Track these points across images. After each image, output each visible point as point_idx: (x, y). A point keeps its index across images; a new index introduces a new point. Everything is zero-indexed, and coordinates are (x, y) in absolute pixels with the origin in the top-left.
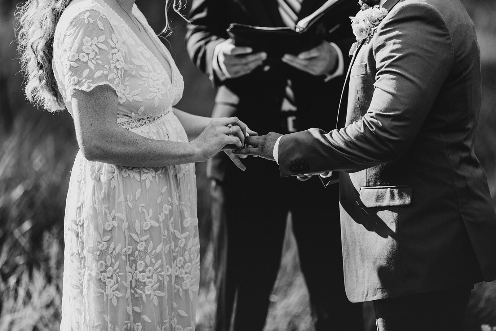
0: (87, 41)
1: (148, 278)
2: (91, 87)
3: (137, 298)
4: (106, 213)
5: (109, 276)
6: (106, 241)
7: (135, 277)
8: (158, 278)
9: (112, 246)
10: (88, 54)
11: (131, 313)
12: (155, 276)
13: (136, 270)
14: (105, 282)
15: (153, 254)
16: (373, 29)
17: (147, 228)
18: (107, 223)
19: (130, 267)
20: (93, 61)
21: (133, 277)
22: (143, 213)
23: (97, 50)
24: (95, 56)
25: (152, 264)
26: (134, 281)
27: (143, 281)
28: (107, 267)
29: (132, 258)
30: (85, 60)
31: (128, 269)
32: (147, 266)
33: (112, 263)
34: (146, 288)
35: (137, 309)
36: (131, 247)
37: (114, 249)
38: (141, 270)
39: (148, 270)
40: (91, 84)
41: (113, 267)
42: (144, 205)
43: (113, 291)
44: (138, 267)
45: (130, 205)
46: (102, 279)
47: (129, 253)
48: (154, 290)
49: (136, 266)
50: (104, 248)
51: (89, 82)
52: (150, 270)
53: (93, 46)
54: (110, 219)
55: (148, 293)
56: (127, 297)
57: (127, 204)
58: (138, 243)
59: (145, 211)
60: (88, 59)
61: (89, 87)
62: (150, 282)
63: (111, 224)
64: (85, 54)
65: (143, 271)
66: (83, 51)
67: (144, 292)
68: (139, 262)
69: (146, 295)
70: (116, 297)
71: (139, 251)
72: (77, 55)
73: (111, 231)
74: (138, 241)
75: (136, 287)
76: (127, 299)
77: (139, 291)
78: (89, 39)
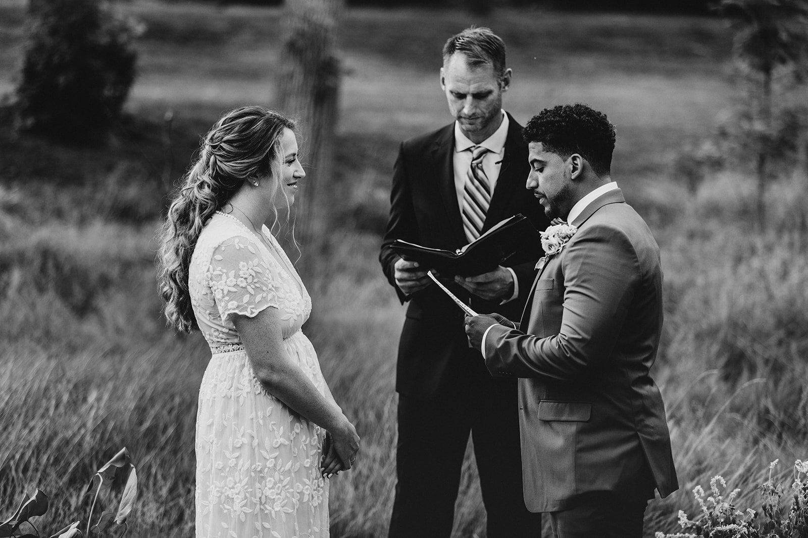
0: (243, 266)
1: (277, 494)
2: (254, 313)
3: (267, 514)
4: (235, 431)
5: (237, 492)
6: (236, 458)
7: (264, 494)
8: (286, 495)
9: (241, 462)
10: (246, 279)
11: (260, 528)
12: (283, 493)
13: (266, 486)
14: (233, 498)
15: (281, 471)
16: (562, 246)
17: (277, 446)
18: (236, 440)
19: (259, 483)
20: (252, 285)
21: (262, 494)
22: (273, 430)
23: (254, 274)
24: (253, 279)
25: (281, 481)
26: (263, 497)
27: (273, 498)
28: (235, 483)
29: (262, 475)
30: (244, 284)
31: (258, 485)
32: (275, 484)
33: (240, 479)
34: (275, 504)
35: (267, 525)
36: (260, 464)
37: (243, 466)
38: (271, 486)
39: (277, 486)
40: (253, 310)
41: (241, 484)
42: (274, 422)
43: (242, 507)
44: (267, 484)
45: (261, 422)
46: (230, 496)
47: (258, 469)
48: (282, 507)
49: (266, 482)
50: (233, 465)
51: (252, 308)
52: (279, 487)
53: (250, 271)
54: (239, 436)
55: (277, 509)
56: (256, 513)
57: (258, 421)
58: (268, 460)
59: (275, 428)
60: (246, 284)
61: (252, 313)
62: (279, 499)
63: (240, 440)
64: (243, 279)
65: (272, 488)
66: (241, 276)
67: (273, 509)
68: (269, 479)
69: (276, 512)
70: (244, 512)
71: (269, 468)
72: (235, 280)
73: (240, 448)
74: (268, 458)
75: (265, 503)
76: (257, 514)
77: (269, 508)
78: (245, 263)
